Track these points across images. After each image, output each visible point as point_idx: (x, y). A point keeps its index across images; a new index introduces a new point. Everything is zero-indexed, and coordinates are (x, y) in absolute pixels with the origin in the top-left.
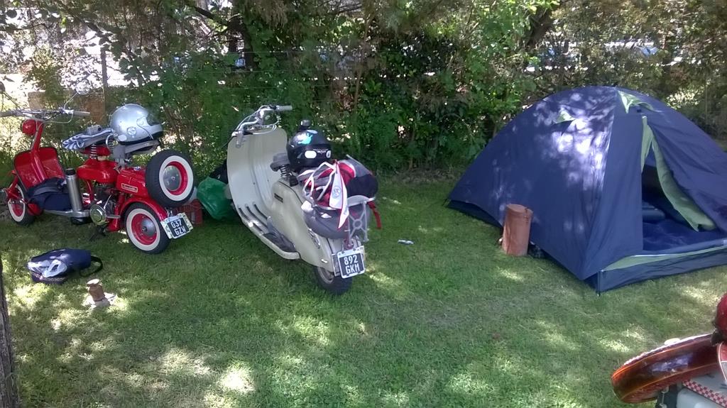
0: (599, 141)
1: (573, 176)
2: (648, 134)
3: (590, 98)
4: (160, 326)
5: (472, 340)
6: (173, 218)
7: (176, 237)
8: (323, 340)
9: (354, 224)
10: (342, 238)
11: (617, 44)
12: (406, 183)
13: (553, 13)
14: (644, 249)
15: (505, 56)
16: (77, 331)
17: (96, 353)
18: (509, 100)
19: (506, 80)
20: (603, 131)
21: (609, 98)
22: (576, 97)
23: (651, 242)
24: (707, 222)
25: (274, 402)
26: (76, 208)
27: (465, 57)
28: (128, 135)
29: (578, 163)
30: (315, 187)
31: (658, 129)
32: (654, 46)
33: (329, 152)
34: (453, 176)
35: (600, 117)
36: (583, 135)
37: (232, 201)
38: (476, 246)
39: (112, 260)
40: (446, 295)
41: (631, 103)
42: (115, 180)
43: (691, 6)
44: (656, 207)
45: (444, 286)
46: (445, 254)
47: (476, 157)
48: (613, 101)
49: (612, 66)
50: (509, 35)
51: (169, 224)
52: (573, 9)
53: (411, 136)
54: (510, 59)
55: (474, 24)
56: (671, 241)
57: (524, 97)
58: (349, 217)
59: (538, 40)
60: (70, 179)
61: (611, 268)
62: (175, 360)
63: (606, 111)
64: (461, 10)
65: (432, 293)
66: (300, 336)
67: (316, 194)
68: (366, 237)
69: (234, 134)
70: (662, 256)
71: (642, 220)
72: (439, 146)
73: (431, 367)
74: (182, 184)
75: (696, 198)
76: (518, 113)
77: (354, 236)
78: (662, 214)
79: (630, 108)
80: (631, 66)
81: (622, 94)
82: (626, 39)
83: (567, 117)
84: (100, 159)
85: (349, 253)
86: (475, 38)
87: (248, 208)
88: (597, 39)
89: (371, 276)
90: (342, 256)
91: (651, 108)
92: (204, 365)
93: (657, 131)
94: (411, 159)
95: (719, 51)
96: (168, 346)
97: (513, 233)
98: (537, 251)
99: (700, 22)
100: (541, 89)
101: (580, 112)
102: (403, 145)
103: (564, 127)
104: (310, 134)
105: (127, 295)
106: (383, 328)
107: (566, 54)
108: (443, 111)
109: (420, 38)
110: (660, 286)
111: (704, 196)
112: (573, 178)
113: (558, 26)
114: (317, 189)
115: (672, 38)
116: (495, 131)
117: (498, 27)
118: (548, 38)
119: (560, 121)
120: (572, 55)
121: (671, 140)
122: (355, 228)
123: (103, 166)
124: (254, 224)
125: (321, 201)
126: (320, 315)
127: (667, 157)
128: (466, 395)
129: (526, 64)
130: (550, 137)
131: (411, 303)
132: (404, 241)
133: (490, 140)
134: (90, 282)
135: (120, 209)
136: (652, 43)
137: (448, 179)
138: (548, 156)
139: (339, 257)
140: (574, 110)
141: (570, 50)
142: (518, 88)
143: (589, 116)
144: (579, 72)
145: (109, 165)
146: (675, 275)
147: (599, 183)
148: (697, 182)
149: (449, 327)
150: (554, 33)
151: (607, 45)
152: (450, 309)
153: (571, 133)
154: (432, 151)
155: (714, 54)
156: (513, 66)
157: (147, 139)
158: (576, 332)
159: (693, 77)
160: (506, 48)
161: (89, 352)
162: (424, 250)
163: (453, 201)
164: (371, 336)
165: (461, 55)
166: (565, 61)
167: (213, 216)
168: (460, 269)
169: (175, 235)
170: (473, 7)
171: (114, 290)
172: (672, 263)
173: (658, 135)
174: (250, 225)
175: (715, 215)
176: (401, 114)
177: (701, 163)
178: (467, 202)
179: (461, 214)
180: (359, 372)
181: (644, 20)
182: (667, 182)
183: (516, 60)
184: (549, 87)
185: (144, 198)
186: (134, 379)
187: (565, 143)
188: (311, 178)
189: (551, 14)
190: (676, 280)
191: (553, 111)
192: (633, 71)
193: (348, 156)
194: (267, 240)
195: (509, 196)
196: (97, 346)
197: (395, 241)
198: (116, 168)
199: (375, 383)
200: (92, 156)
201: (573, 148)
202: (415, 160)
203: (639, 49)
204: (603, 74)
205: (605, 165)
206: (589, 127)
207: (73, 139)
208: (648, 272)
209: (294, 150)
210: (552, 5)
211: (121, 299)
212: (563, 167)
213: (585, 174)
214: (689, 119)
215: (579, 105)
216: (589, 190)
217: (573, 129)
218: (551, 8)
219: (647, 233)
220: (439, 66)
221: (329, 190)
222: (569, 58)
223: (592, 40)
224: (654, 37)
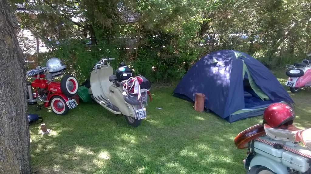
0: (227, 69)
1: (219, 82)
2: (245, 66)
3: (224, 54)
4: (71, 139)
5: (186, 139)
6: (71, 101)
7: (72, 108)
8: (133, 142)
9: (142, 99)
10: (138, 105)
11: (233, 35)
12: (156, 88)
13: (209, 23)
14: (245, 107)
15: (192, 39)
16: (39, 142)
17: (48, 149)
18: (194, 56)
19: (192, 48)
20: (229, 65)
21: (230, 54)
22: (219, 54)
23: (247, 105)
24: (267, 98)
25: (118, 162)
26: (31, 98)
27: (177, 40)
28: (53, 69)
29: (220, 77)
30: (128, 86)
31: (249, 65)
32: (247, 35)
33: (132, 74)
34: (174, 85)
35: (228, 61)
36: (222, 67)
37: (92, 95)
38: (185, 109)
39: (46, 118)
40: (176, 125)
41: (238, 55)
42: (47, 87)
43: (259, 21)
44: (249, 93)
45: (175, 122)
46: (174, 112)
47: (182, 77)
48: (232, 55)
49: (232, 43)
50: (193, 32)
51: (69, 103)
52: (216, 22)
53: (157, 70)
54: (194, 41)
55: (180, 28)
56: (254, 104)
57: (199, 55)
58: (141, 96)
59: (204, 33)
60: (29, 87)
61: (234, 114)
62: (80, 150)
63: (230, 59)
64: (174, 23)
65: (170, 125)
66: (124, 141)
67: (128, 89)
68: (147, 103)
69: (94, 69)
70: (252, 110)
71: (244, 97)
72: (168, 74)
73: (173, 148)
74: (74, 88)
75: (262, 89)
76: (197, 61)
77: (142, 104)
78: (251, 95)
79: (238, 57)
80: (239, 43)
81: (235, 53)
82: (237, 33)
83: (216, 61)
84: (41, 79)
85: (140, 110)
86: (181, 32)
87: (98, 97)
88: (226, 33)
89: (147, 120)
90: (138, 111)
91: (245, 57)
92: (90, 151)
93: (248, 65)
94: (158, 79)
95: (270, 37)
96: (76, 146)
97: (198, 103)
98: (207, 110)
99: (262, 26)
100: (205, 52)
101: (221, 59)
102: (154, 73)
103: (215, 65)
104: (125, 67)
105: (55, 130)
106: (154, 137)
107: (214, 38)
108: (169, 60)
109: (160, 33)
110: (251, 120)
111: (265, 88)
112: (219, 83)
113: (211, 28)
114: (129, 87)
115: (253, 32)
116: (189, 67)
117: (189, 28)
118: (207, 33)
119: (213, 63)
120: (217, 39)
121: (253, 69)
122: (143, 101)
123: (42, 82)
124: (102, 103)
125: (131, 91)
126: (130, 134)
127: (252, 75)
128: (186, 157)
129: (200, 43)
130: (210, 68)
131: (163, 128)
132: (158, 108)
133: (187, 71)
134: (41, 125)
135: (48, 98)
136: (246, 34)
137: (173, 86)
138: (209, 75)
139: (137, 112)
140: (218, 58)
141: (216, 37)
142: (197, 52)
143: (224, 61)
144: (219, 45)
145: (44, 81)
146: (256, 116)
147: (228, 84)
148: (262, 83)
149: (177, 136)
150: (209, 31)
151: (229, 35)
152: (177, 130)
153: (218, 67)
154: (166, 75)
155: (268, 38)
156: (195, 43)
157: (61, 71)
158: (223, 135)
159: (262, 47)
160: (192, 37)
161: (46, 149)
162: (166, 111)
163: (175, 94)
164: (150, 140)
165: (175, 39)
166: (214, 41)
167: (84, 101)
168: (180, 117)
169: (72, 107)
170: (179, 21)
171: (50, 128)
172: (255, 112)
173: (248, 67)
174: (100, 103)
175: (269, 95)
176: (154, 62)
177: (264, 77)
178: (181, 93)
179: (178, 98)
180: (147, 151)
181: (242, 26)
182: (252, 83)
183: (196, 41)
184: (209, 51)
185: (59, 93)
186: (66, 156)
187: (215, 70)
188: (126, 83)
189: (208, 24)
190: (257, 118)
191: (211, 59)
192: (239, 45)
193: (139, 75)
194: (108, 108)
195: (196, 90)
196: (49, 147)
197: (155, 108)
198: (47, 82)
199: (153, 154)
200: (38, 78)
201: (218, 72)
202: (159, 79)
203: (241, 37)
204: (228, 46)
205: (230, 78)
206: (224, 64)
207: (31, 71)
208: (247, 115)
209: (119, 73)
210: (209, 20)
211: (53, 131)
212: (215, 79)
213: (223, 81)
214: (261, 62)
215: (220, 57)
216: (224, 86)
217: (218, 65)
218: (208, 22)
219: (246, 102)
220: (167, 43)
221: (133, 87)
222: (216, 40)
223: (224, 33)
224: (246, 32)
